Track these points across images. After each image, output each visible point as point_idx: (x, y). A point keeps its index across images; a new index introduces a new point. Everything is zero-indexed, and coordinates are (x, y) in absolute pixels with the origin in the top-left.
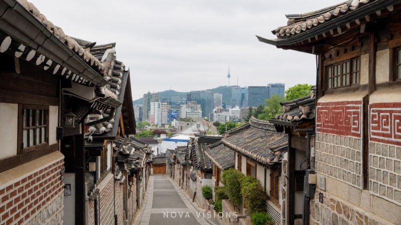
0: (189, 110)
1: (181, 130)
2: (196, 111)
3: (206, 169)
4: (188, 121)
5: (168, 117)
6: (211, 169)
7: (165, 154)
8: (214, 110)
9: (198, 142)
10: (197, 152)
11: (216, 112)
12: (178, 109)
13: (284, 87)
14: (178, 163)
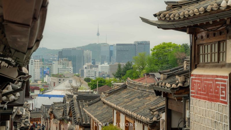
0: (61, 67)
1: (54, 85)
2: (67, 67)
3: (84, 124)
4: (60, 77)
5: (41, 73)
6: (89, 124)
7: (39, 109)
8: (85, 66)
9: (77, 100)
10: (76, 109)
11: (86, 68)
12: (50, 66)
13: (149, 44)
14: (55, 117)
